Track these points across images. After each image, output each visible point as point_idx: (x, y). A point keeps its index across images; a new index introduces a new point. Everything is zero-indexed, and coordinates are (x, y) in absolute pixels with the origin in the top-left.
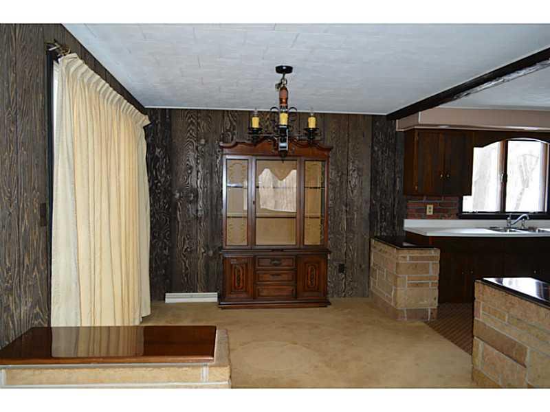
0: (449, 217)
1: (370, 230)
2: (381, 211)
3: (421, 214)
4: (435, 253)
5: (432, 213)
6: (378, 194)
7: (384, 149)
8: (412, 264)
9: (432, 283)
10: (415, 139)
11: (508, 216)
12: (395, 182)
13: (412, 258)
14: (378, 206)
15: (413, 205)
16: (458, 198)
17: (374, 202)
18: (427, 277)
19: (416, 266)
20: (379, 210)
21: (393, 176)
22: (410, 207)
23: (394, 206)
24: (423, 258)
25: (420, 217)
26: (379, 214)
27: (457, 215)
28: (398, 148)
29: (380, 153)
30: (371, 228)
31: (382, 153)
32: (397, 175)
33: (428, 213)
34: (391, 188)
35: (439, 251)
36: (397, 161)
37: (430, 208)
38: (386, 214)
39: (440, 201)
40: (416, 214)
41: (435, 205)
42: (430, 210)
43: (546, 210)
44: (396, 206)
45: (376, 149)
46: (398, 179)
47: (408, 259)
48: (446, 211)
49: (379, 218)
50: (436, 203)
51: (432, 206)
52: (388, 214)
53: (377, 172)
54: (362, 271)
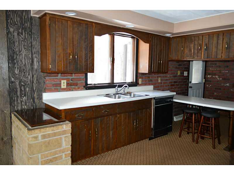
0: (78, 89)
1: (11, 105)
2: (20, 87)
3: (57, 88)
4: (67, 127)
5: (65, 87)
6: (17, 72)
7: (20, 31)
8: (45, 142)
9: (65, 154)
10: (47, 23)
11: (116, 86)
12: (33, 62)
13: (44, 137)
14: (17, 83)
15: (49, 80)
16: (84, 75)
17: (13, 79)
18: (60, 151)
19: (49, 143)
20: (18, 87)
21: (30, 56)
22: (47, 82)
23: (33, 82)
24: (55, 134)
25: (57, 90)
26: (19, 90)
27: (84, 87)
28: (33, 31)
29: (16, 34)
30: (11, 102)
31: (18, 34)
32: (34, 56)
33: (62, 87)
34: (28, 67)
35: (70, 125)
36: (34, 43)
37: (64, 83)
38: (25, 89)
39: (72, 77)
40: (53, 88)
41: (68, 80)
42: (64, 84)
43: (135, 81)
44: (35, 82)
45: (12, 30)
46: (35, 59)
47: (40, 138)
48: (76, 84)
49: (19, 93)
50: (69, 79)
51: (65, 81)
52: (27, 89)
53: (14, 53)
54: (5, 143)
